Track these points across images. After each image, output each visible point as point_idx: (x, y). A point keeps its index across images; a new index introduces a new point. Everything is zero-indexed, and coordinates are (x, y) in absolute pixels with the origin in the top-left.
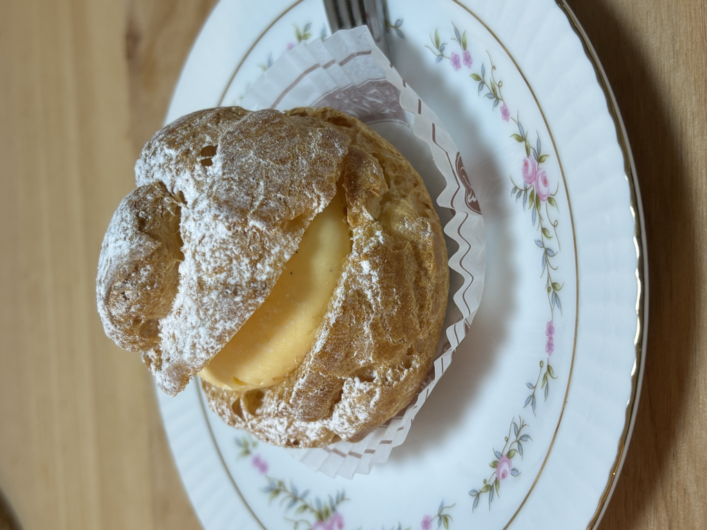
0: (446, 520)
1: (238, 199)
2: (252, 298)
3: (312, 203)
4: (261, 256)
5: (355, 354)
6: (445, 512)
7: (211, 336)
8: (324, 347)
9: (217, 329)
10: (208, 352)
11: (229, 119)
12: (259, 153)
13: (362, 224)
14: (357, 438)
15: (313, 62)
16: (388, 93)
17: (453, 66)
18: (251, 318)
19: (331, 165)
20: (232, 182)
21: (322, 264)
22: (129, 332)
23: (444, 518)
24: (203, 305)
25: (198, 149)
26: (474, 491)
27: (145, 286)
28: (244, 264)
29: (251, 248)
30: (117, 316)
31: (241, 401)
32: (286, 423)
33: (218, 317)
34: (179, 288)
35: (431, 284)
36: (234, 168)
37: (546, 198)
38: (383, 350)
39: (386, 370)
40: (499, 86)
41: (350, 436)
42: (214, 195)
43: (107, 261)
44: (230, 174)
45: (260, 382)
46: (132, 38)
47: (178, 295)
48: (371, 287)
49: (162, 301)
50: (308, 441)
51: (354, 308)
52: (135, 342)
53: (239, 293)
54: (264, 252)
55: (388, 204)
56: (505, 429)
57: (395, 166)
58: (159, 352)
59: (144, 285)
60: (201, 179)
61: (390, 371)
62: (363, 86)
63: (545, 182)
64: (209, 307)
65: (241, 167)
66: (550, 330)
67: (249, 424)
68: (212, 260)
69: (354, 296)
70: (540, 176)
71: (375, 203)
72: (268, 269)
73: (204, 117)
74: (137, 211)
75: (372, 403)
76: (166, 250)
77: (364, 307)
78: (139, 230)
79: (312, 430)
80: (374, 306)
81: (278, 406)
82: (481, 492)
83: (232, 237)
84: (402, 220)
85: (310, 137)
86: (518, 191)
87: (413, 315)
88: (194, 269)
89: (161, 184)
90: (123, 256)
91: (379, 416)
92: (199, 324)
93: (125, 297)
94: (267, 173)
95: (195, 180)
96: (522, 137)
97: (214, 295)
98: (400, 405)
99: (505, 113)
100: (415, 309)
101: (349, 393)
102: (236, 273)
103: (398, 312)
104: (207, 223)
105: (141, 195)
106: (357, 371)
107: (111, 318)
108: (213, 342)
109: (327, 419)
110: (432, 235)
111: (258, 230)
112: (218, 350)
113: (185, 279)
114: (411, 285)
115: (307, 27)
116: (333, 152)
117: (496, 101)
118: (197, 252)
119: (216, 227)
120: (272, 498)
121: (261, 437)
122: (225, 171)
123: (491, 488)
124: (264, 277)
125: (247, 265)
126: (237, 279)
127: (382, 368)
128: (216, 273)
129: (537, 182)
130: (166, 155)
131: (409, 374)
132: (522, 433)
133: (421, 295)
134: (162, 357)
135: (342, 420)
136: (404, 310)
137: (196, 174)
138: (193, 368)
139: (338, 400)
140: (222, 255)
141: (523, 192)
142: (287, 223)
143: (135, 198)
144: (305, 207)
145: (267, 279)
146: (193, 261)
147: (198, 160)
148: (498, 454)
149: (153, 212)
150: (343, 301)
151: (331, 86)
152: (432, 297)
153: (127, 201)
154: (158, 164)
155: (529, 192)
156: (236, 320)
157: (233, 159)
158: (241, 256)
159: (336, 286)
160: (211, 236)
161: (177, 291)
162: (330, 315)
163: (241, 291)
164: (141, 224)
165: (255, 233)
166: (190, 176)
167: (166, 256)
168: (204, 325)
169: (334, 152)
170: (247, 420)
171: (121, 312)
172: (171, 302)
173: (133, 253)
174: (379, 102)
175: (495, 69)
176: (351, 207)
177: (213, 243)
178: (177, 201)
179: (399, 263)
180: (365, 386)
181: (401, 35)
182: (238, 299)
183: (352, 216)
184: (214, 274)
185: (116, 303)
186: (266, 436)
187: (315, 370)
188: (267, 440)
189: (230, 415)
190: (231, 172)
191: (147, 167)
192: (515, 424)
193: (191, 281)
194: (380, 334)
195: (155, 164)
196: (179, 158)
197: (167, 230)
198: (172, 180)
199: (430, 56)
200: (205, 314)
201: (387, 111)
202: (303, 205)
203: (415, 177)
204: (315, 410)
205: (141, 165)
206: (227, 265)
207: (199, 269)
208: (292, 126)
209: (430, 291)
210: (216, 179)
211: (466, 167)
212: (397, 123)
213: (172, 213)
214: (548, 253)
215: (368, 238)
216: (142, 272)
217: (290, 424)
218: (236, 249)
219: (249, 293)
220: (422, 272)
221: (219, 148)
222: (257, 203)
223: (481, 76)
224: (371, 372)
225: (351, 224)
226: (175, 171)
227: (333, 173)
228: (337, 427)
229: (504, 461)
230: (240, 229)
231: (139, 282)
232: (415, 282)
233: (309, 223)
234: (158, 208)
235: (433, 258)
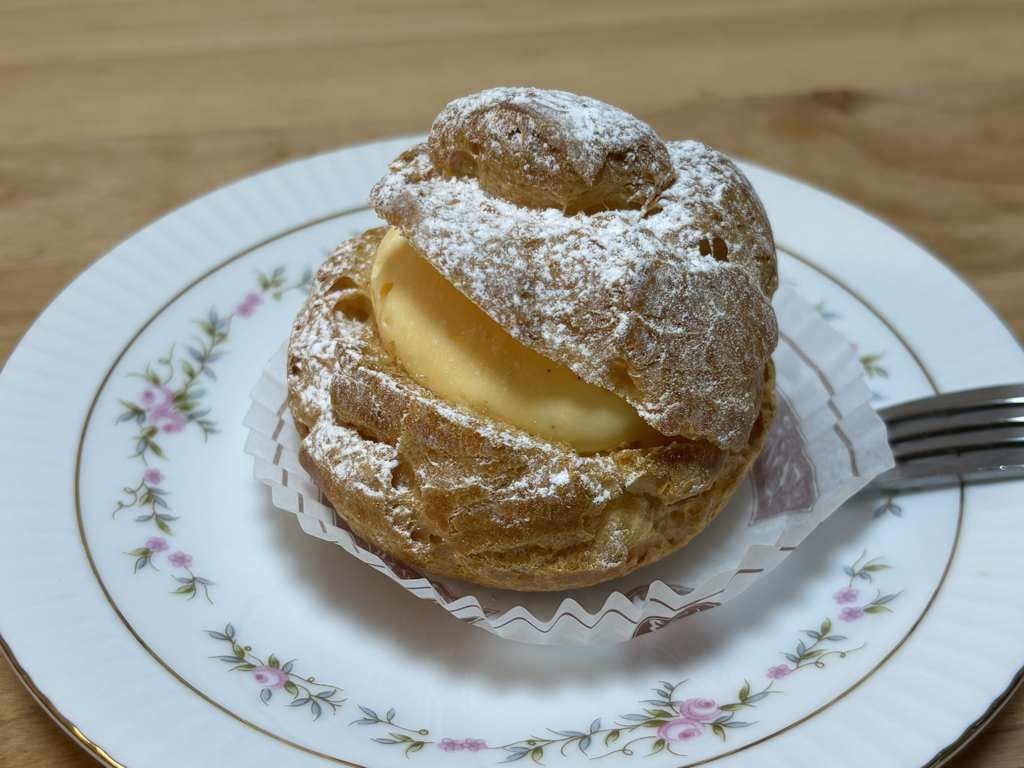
0: (189, 590)
1: (658, 298)
2: (518, 321)
3: (652, 401)
4: (575, 330)
5: (434, 463)
6: (199, 587)
7: (462, 260)
8: (445, 420)
9: (472, 269)
10: (438, 255)
11: (762, 274)
12: (721, 324)
13: (620, 470)
14: (306, 460)
15: (837, 386)
16: (796, 494)
17: (841, 592)
18: (490, 318)
19: (706, 426)
20: (681, 288)
21: (564, 414)
22: (459, 136)
23: (190, 587)
24: (504, 247)
25: (722, 234)
26: (233, 632)
27: (529, 162)
28: (565, 305)
29: (588, 316)
30: (483, 121)
31: (355, 290)
32: (324, 356)
33: (489, 270)
34: (525, 209)
35: (534, 570)
36: (700, 290)
37: (664, 737)
38: (439, 503)
39: (409, 505)
40: (816, 663)
41: (310, 451)
42: (663, 261)
43: (564, 107)
44: (692, 284)
45: (386, 321)
46: (845, 100)
47: (514, 207)
48: (531, 487)
49: (506, 186)
50: (299, 388)
51: (501, 462)
52: (444, 143)
53: (525, 301)
54: (581, 334)
55: (645, 504)
56: (326, 678)
57: (698, 511)
58: (428, 176)
59: (530, 160)
60: (681, 240)
61: (407, 511)
62: (804, 459)
63: (686, 735)
64: (502, 256)
65: (702, 299)
66: (474, 745)
67: (320, 301)
68: (569, 260)
69: (519, 462)
70: (692, 727)
71: (649, 488)
72: (558, 340)
73: (764, 238)
74: (636, 149)
75: (361, 486)
76: (581, 192)
77: (503, 477)
78: (609, 153)
79: (315, 395)
80: (504, 490)
81: (353, 348)
82: (233, 643)
83: (602, 289)
84: (625, 525)
85: (743, 395)
86: (668, 692)
87: (490, 546)
88: (556, 232)
89: (672, 182)
90: (572, 130)
91: (340, 494)
92: (478, 242)
93: (513, 133)
94: (695, 337)
95: (679, 231)
96: (746, 699)
97: (519, 264)
98: (356, 523)
99: (778, 673)
100: (497, 548)
101: (375, 453)
102: (550, 295)
103: (495, 525)
104: (622, 253)
105: (658, 154)
106: (408, 464)
107: (481, 112)
108: (453, 263)
109: (333, 417)
110: (603, 569)
111: (614, 326)
112: (442, 270)
113: (538, 217)
114: (534, 541)
115: (883, 373)
116: (723, 428)
117: (795, 658)
118: (579, 238)
119: (617, 265)
120: (202, 324)
121: (302, 319)
122: (696, 277)
123: (239, 657)
124: (546, 335)
125: (563, 310)
126: (543, 296)
127: (413, 500)
128: (551, 266)
129: (684, 723)
130: (713, 187)
131: (403, 539)
132: (322, 703)
133: (518, 555)
134: (422, 182)
135: (334, 441)
136: (498, 533)
137: (688, 231)
138: (414, 233)
139: (364, 435)
140: (576, 275)
141: (667, 700)
142: (624, 366)
143: (653, 145)
144: (646, 392)
145: (544, 340)
146: (565, 230)
147: (708, 235)
148: (288, 667)
149: (633, 172)
150: (511, 448)
151: (802, 410)
152: (514, 571)
153: (648, 133)
154: (700, 175)
155: (668, 710)
156: (485, 297)
157: (712, 287)
158: (576, 302)
159: (531, 435)
160: (603, 258)
161: (520, 205)
162: (491, 427)
163: (528, 303)
164: (618, 156)
165: (609, 321)
166: (685, 223)
167: (571, 191)
168: (477, 250)
169: (723, 430)
170: (327, 298)
171: (490, 126)
172: (503, 196)
173: (577, 145)
174: (782, 481)
175: (841, 656)
176: (644, 455)
177: (594, 261)
178: (649, 205)
179: (566, 525)
180: (385, 475)
181: (878, 514)
182: (516, 299)
183: (631, 456)
184: (549, 262)
185: (503, 120)
186: (304, 326)
187: (412, 406)
188: (298, 328)
189: (334, 273)
190: (695, 285)
191: (695, 159)
192: (334, 692)
193: (537, 230)
194: (463, 499)
195: (699, 171)
196: (709, 206)
197: (608, 191)
198: (679, 197)
199: (851, 557)
200: (493, 251)
201: (769, 493)
202: (650, 389)
203: (681, 540)
204: (349, 403)
205: (697, 151)
206: (563, 281)
207: (555, 240)
208: (757, 368)
209: (524, 568)
210: (685, 264)
211: (699, 615)
212: (752, 507)
213: (631, 198)
214: (584, 739)
215: (600, 479)
216: (551, 157)
217: (324, 363)
218: (586, 294)
219: (525, 315)
220: (551, 556)
221: (726, 265)
222: (652, 325)
223: (830, 634)
224: (405, 484)
225: (619, 454)
226: (692, 201)
227: (694, 430)
228: (324, 433)
229: (280, 678)
230: (615, 300)
231: (535, 154)
232: (537, 547)
233: (622, 396)
234: (640, 178)
235: (572, 572)
